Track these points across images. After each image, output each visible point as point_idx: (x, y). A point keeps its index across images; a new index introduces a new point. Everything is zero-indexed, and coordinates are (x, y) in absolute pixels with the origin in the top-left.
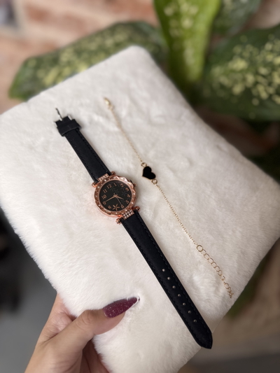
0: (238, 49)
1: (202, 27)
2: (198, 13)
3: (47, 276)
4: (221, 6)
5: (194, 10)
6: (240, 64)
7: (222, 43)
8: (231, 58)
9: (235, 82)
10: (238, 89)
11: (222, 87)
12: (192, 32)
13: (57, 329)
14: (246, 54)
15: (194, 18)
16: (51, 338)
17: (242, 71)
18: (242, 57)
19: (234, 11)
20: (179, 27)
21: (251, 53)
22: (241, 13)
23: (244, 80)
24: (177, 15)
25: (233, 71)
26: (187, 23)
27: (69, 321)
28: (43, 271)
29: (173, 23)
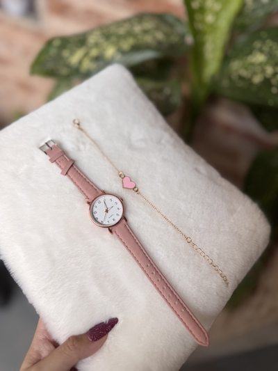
0: (257, 44)
1: (224, 23)
2: (221, 10)
3: (30, 301)
4: (243, 6)
5: (217, 7)
6: (259, 58)
7: (242, 39)
8: (250, 52)
9: (255, 73)
10: (257, 79)
11: (241, 78)
12: (213, 27)
13: (40, 355)
14: (266, 49)
15: (217, 14)
16: (34, 364)
17: (261, 64)
18: (261, 51)
19: (254, 10)
20: (203, 22)
21: (271, 48)
22: (261, 13)
23: (263, 71)
24: (202, 10)
25: (252, 64)
26: (209, 18)
27: (52, 347)
28: (27, 296)
29: (198, 17)
